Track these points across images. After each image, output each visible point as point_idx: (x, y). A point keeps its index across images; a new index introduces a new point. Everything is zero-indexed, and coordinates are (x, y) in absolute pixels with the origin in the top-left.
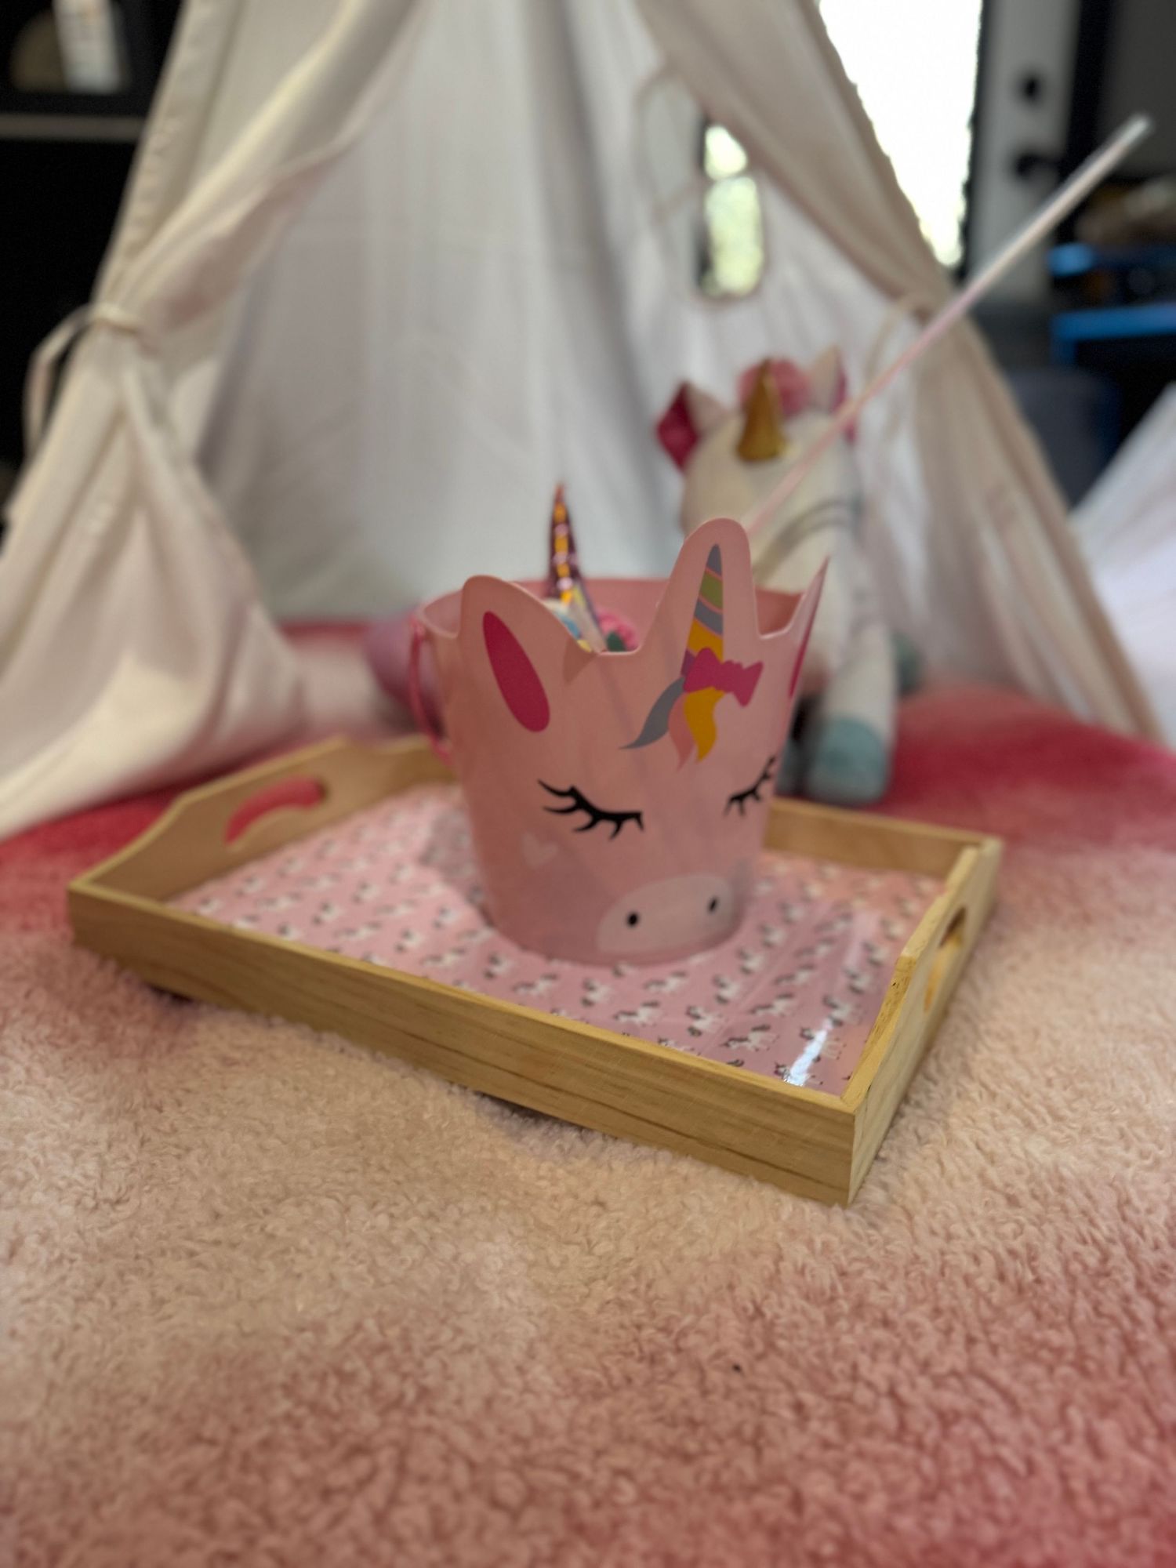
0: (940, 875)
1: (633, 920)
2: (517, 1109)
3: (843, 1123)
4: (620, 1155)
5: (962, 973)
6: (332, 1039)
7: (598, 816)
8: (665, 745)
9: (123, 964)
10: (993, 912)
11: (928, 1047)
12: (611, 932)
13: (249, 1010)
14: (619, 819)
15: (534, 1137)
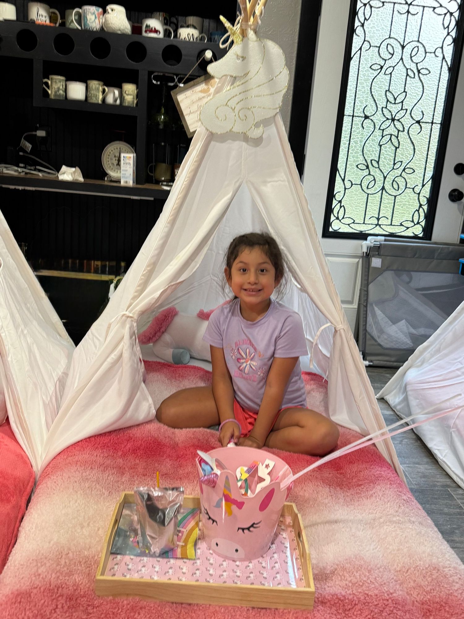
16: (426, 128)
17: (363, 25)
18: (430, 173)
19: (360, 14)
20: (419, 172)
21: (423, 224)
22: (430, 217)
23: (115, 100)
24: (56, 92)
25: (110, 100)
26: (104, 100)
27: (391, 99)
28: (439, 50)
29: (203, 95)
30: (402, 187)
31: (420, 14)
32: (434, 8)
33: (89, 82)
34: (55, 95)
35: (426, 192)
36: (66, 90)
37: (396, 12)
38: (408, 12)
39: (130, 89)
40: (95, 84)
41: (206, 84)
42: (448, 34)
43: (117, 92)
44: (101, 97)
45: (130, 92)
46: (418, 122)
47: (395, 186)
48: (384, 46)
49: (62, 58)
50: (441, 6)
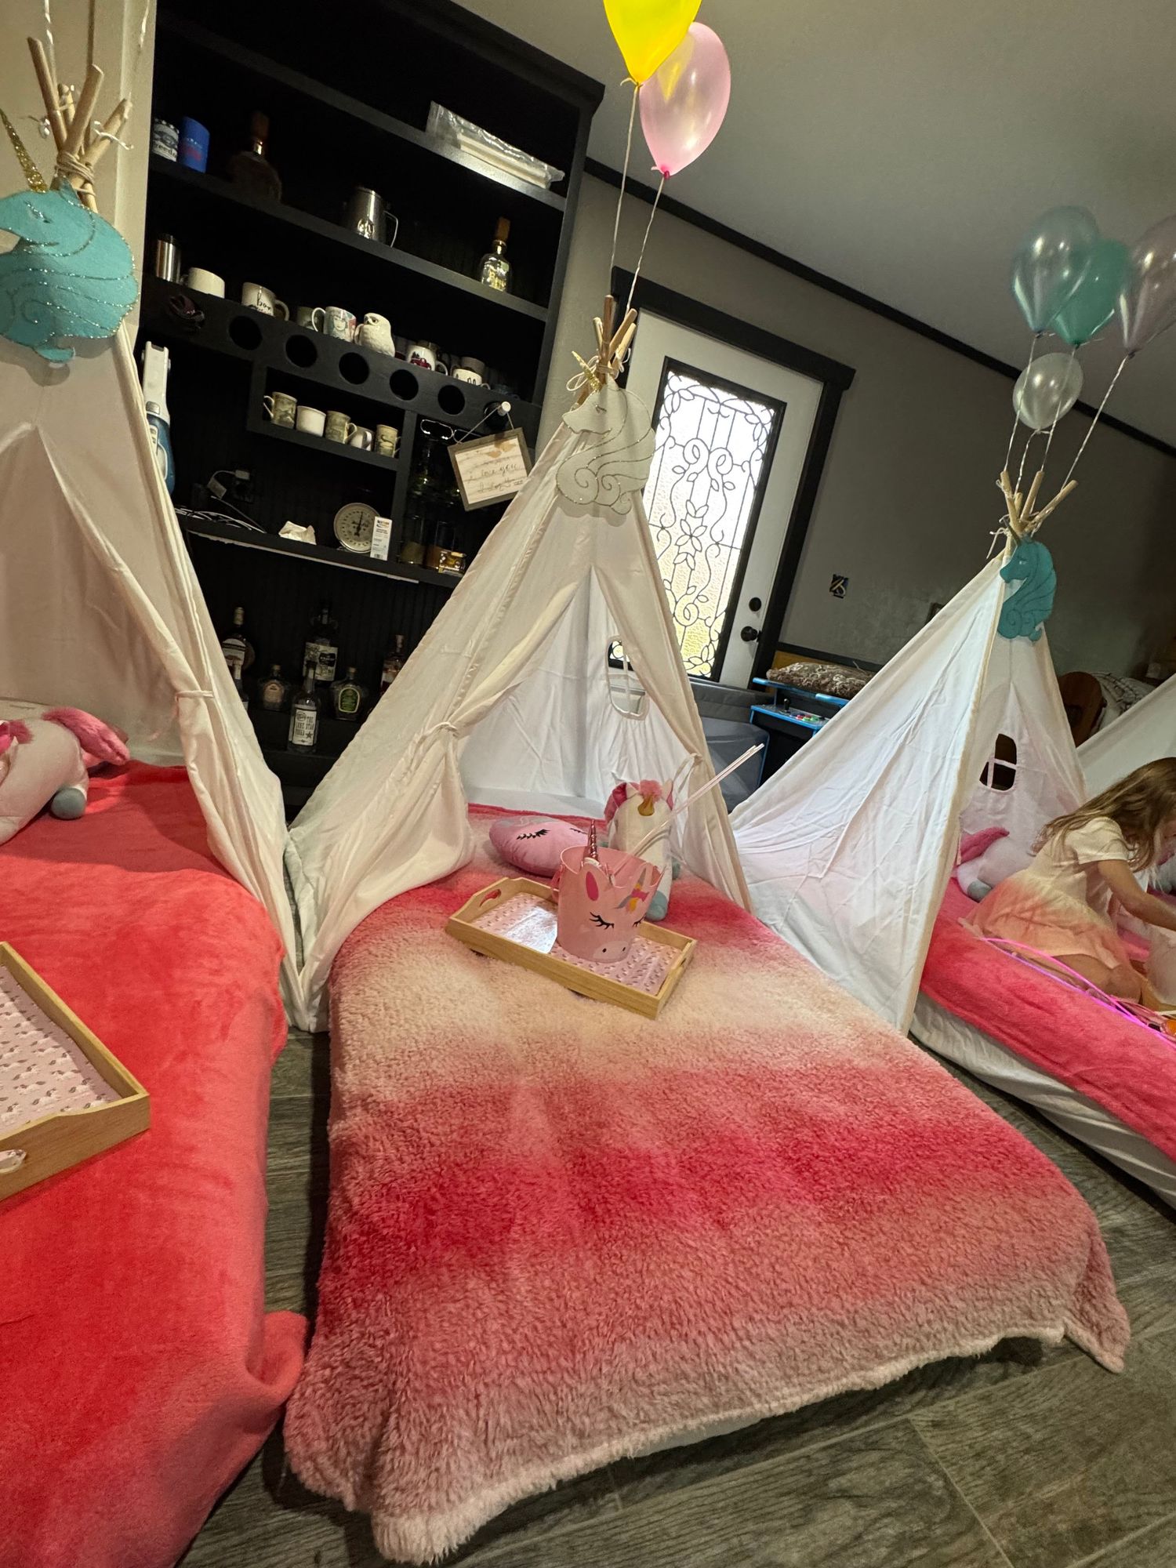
0: (682, 948)
1: (604, 950)
2: (578, 994)
3: (657, 1002)
4: (605, 1006)
5: (682, 975)
6: (529, 971)
7: (603, 923)
8: (624, 909)
9: (464, 942)
10: (692, 959)
11: (673, 992)
12: (598, 954)
13: (504, 960)
14: (608, 925)
15: (582, 1000)
16: (725, 550)
17: (669, 417)
18: (724, 604)
19: (667, 402)
20: (713, 602)
21: (712, 662)
22: (720, 655)
23: (365, 445)
24: (281, 417)
25: (358, 442)
26: (349, 441)
27: (692, 512)
28: (747, 464)
29: (491, 459)
30: (694, 615)
31: (731, 417)
32: (746, 414)
33: (331, 412)
34: (280, 421)
35: (718, 626)
36: (295, 418)
37: (706, 409)
38: (719, 413)
39: (389, 433)
40: (340, 418)
41: (497, 445)
42: (758, 448)
43: (369, 436)
44: (346, 437)
45: (389, 438)
46: (717, 544)
47: (687, 615)
48: (689, 447)
49: (297, 371)
50: (753, 413)
